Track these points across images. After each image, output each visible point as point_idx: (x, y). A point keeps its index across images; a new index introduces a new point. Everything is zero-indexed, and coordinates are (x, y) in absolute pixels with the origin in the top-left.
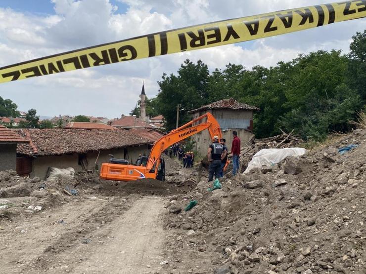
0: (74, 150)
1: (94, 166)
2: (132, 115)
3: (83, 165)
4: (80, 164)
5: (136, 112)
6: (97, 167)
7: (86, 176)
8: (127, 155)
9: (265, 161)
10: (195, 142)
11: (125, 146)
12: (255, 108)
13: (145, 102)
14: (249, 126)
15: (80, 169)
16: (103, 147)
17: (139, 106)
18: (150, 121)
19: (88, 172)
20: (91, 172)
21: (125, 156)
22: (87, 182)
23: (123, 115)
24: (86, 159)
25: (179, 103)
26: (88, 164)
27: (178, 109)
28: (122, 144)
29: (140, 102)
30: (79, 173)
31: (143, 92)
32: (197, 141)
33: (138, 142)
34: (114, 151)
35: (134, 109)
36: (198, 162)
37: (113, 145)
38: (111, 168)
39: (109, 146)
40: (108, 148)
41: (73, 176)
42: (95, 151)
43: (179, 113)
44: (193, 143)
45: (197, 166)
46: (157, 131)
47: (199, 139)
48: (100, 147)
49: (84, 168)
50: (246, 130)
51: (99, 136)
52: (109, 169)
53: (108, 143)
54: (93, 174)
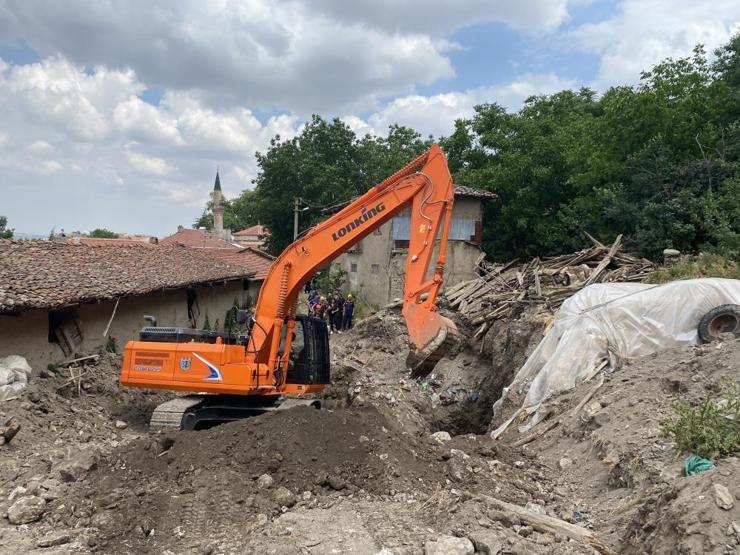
0: (24, 298)
1: (105, 342)
2: (198, 227)
3: (67, 344)
4: (53, 339)
5: (206, 222)
6: (112, 346)
7: (74, 375)
8: (194, 307)
9: (627, 321)
10: (346, 273)
11: (191, 283)
12: (487, 194)
13: (222, 204)
14: (474, 234)
15: (56, 354)
16: (128, 288)
17: (211, 211)
18: (233, 238)
19: (82, 363)
20: (92, 360)
21: (190, 309)
22: (75, 394)
23: (180, 227)
24: (76, 324)
25: (298, 196)
26: (82, 339)
27: (296, 208)
28: (182, 278)
29: (212, 205)
30: (51, 368)
31: (217, 186)
32: (349, 271)
33: (223, 274)
34: (160, 298)
35: (200, 217)
36: (362, 318)
37: (157, 281)
38: (138, 354)
39: (146, 286)
40: (143, 289)
41: (17, 387)
42: (104, 300)
43: (299, 215)
44: (342, 274)
45: (360, 326)
46: (254, 252)
47: (354, 267)
48: (120, 288)
49: (71, 351)
50: (467, 243)
51: (120, 260)
52: (134, 357)
53: (143, 276)
54: (99, 368)
